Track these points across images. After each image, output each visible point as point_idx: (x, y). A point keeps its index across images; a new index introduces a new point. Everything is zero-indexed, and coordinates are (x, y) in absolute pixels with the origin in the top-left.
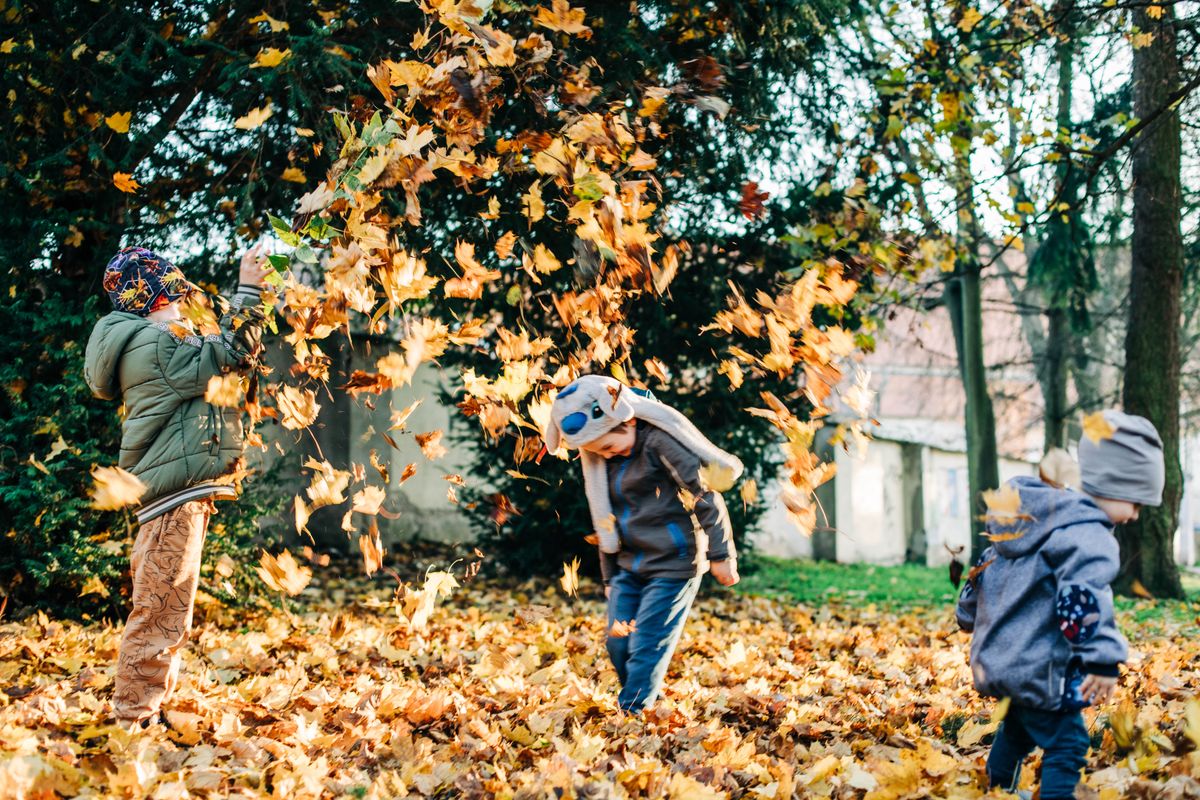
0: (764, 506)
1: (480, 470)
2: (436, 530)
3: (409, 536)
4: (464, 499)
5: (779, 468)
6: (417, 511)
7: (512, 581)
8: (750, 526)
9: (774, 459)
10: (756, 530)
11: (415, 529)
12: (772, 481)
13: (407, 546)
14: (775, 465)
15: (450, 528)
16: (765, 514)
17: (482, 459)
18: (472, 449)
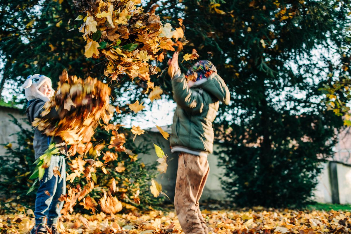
0: (317, 182)
1: (227, 175)
2: (215, 196)
3: (207, 198)
4: (222, 184)
5: (321, 170)
6: (209, 191)
7: (238, 208)
8: (312, 189)
9: (319, 167)
10: (315, 190)
11: (209, 196)
12: (319, 174)
13: (206, 201)
14: (320, 169)
15: (219, 195)
16: (318, 185)
17: (228, 171)
18: (224, 168)
